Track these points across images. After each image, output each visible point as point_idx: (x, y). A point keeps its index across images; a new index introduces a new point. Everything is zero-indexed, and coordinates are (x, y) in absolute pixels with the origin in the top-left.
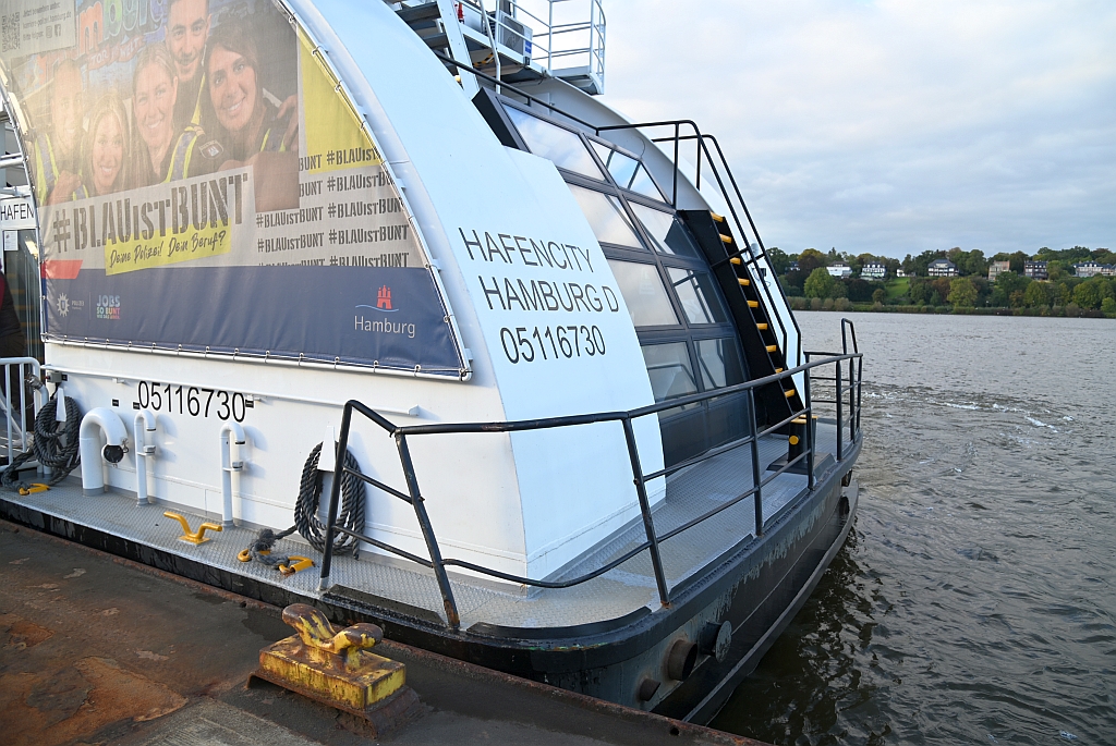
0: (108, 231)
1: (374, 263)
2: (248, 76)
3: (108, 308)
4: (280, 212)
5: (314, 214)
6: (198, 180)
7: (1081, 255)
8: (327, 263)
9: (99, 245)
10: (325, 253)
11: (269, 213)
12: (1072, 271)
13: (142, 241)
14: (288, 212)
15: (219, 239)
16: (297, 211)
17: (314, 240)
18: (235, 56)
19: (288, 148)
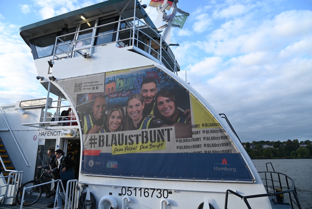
0: (114, 142)
1: (220, 152)
2: (172, 104)
3: (112, 165)
4: (185, 139)
5: (198, 139)
6: (153, 129)
7: (263, 143)
8: (203, 152)
9: (109, 146)
10: (203, 150)
11: (181, 139)
12: (262, 147)
13: (128, 145)
14: (188, 139)
15: (161, 146)
16: (192, 138)
17: (198, 146)
18: (167, 99)
19: (187, 122)
